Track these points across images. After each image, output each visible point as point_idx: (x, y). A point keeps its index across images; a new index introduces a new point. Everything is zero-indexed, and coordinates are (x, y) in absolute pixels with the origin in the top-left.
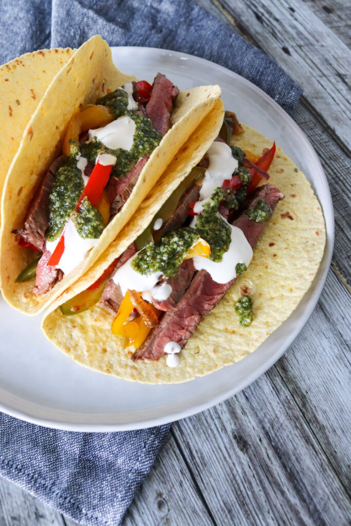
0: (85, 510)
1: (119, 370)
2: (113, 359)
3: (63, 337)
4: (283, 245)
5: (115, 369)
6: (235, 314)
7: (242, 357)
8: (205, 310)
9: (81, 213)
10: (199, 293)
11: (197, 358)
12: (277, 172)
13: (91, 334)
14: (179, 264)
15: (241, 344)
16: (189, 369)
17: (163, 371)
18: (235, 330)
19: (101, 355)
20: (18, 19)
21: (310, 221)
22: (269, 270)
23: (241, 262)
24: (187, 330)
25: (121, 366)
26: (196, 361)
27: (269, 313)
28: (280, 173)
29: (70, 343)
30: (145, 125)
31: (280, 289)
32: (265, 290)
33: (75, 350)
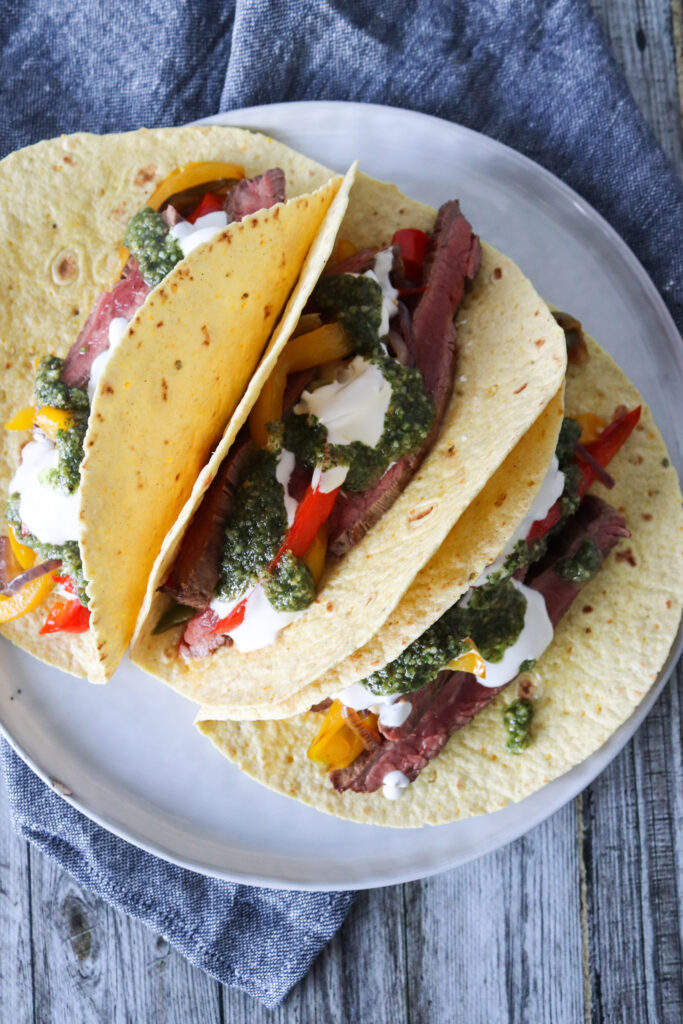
0: (239, 972)
1: (309, 792)
2: (301, 774)
4: (606, 614)
5: (303, 790)
6: (502, 726)
7: (500, 808)
8: (457, 724)
9: (279, 576)
10: (452, 700)
11: (430, 791)
12: (630, 461)
13: (270, 730)
14: (431, 680)
15: (501, 784)
16: (415, 808)
17: (376, 802)
18: (498, 754)
19: (284, 767)
21: (663, 575)
22: (572, 658)
23: (530, 658)
24: (423, 756)
25: (314, 788)
26: (428, 797)
27: (555, 741)
28: (635, 463)
29: (236, 740)
30: (408, 391)
31: (583, 701)
32: (557, 694)
33: (244, 753)
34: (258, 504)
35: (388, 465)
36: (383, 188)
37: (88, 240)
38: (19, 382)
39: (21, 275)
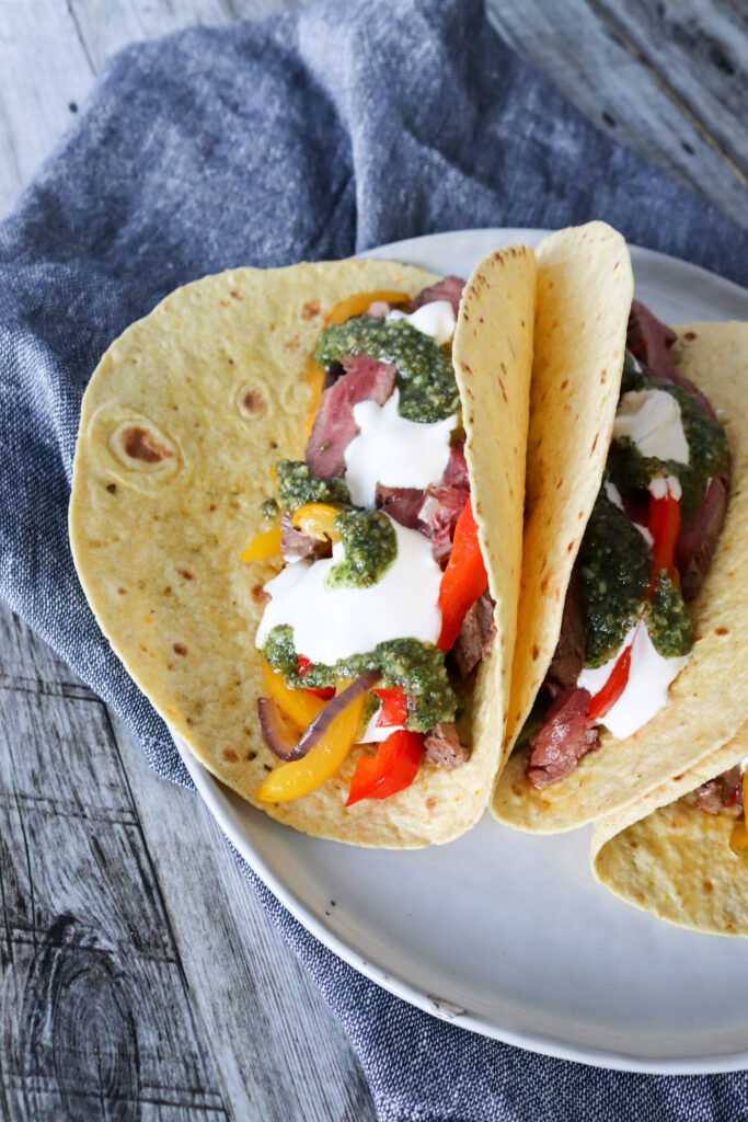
2: (730, 901)
3: (621, 870)
5: (740, 921)
9: (661, 604)
19: (706, 898)
20: (270, 159)
29: (637, 881)
33: (653, 894)
35: (706, 481)
37: (269, 373)
38: (230, 523)
39: (206, 411)
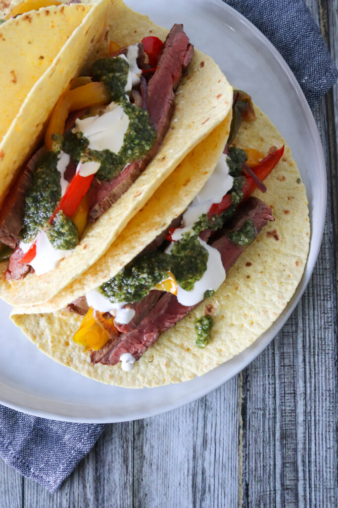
0: (33, 470)
1: (77, 364)
2: (73, 353)
3: (31, 324)
4: (260, 268)
5: (74, 362)
6: (194, 331)
7: (189, 379)
8: (166, 327)
9: (55, 226)
10: (162, 312)
11: (149, 367)
12: (278, 179)
13: (57, 326)
14: (145, 295)
15: (191, 365)
16: (139, 377)
17: (117, 372)
18: (190, 348)
19: (63, 348)
21: (295, 246)
22: (238, 293)
23: (210, 289)
24: (144, 345)
25: (80, 362)
26: (148, 370)
27: (225, 341)
28: (281, 180)
29: (36, 331)
30: (139, 121)
31: (243, 318)
32: (228, 314)
33: (41, 338)
34: (44, 183)
35: (125, 164)
36: (141, 18)
